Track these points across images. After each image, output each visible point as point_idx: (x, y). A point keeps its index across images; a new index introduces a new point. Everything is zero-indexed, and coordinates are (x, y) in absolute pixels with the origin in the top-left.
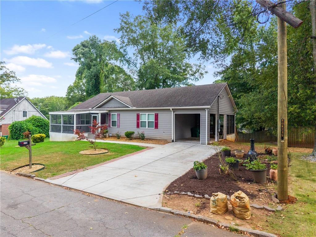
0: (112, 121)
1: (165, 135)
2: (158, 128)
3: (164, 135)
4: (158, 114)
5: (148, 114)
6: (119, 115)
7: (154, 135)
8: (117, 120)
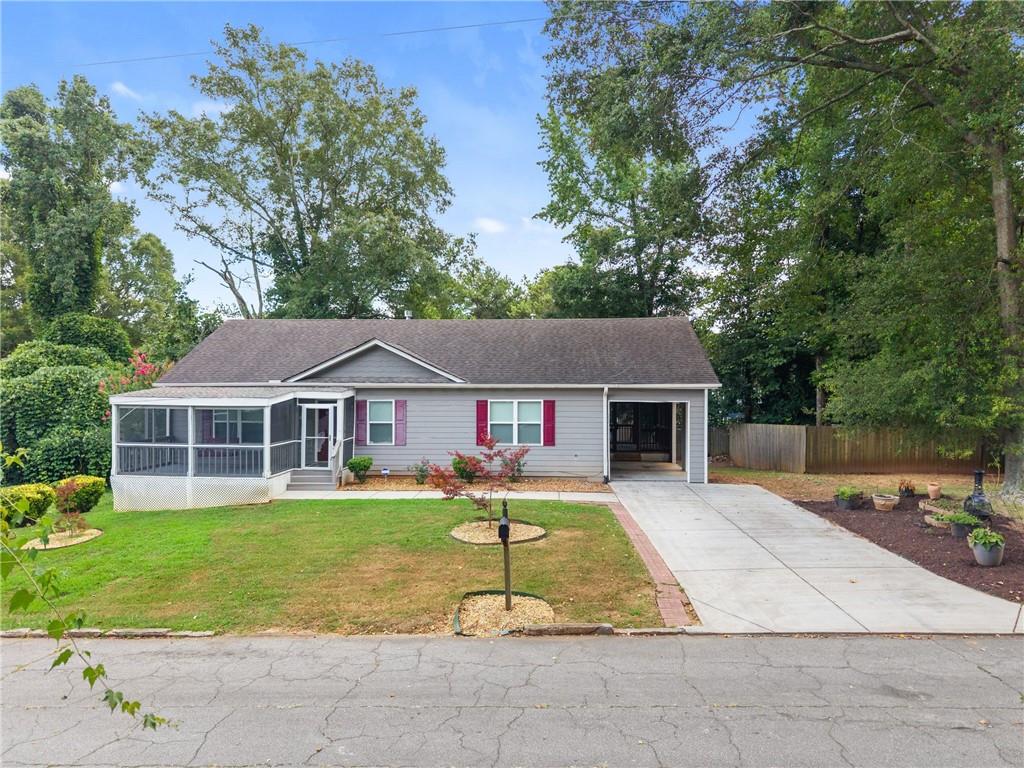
0: (371, 425)
1: (579, 464)
2: (554, 445)
3: (576, 464)
4: (554, 402)
5: (519, 403)
6: (401, 406)
7: (543, 463)
8: (393, 422)
